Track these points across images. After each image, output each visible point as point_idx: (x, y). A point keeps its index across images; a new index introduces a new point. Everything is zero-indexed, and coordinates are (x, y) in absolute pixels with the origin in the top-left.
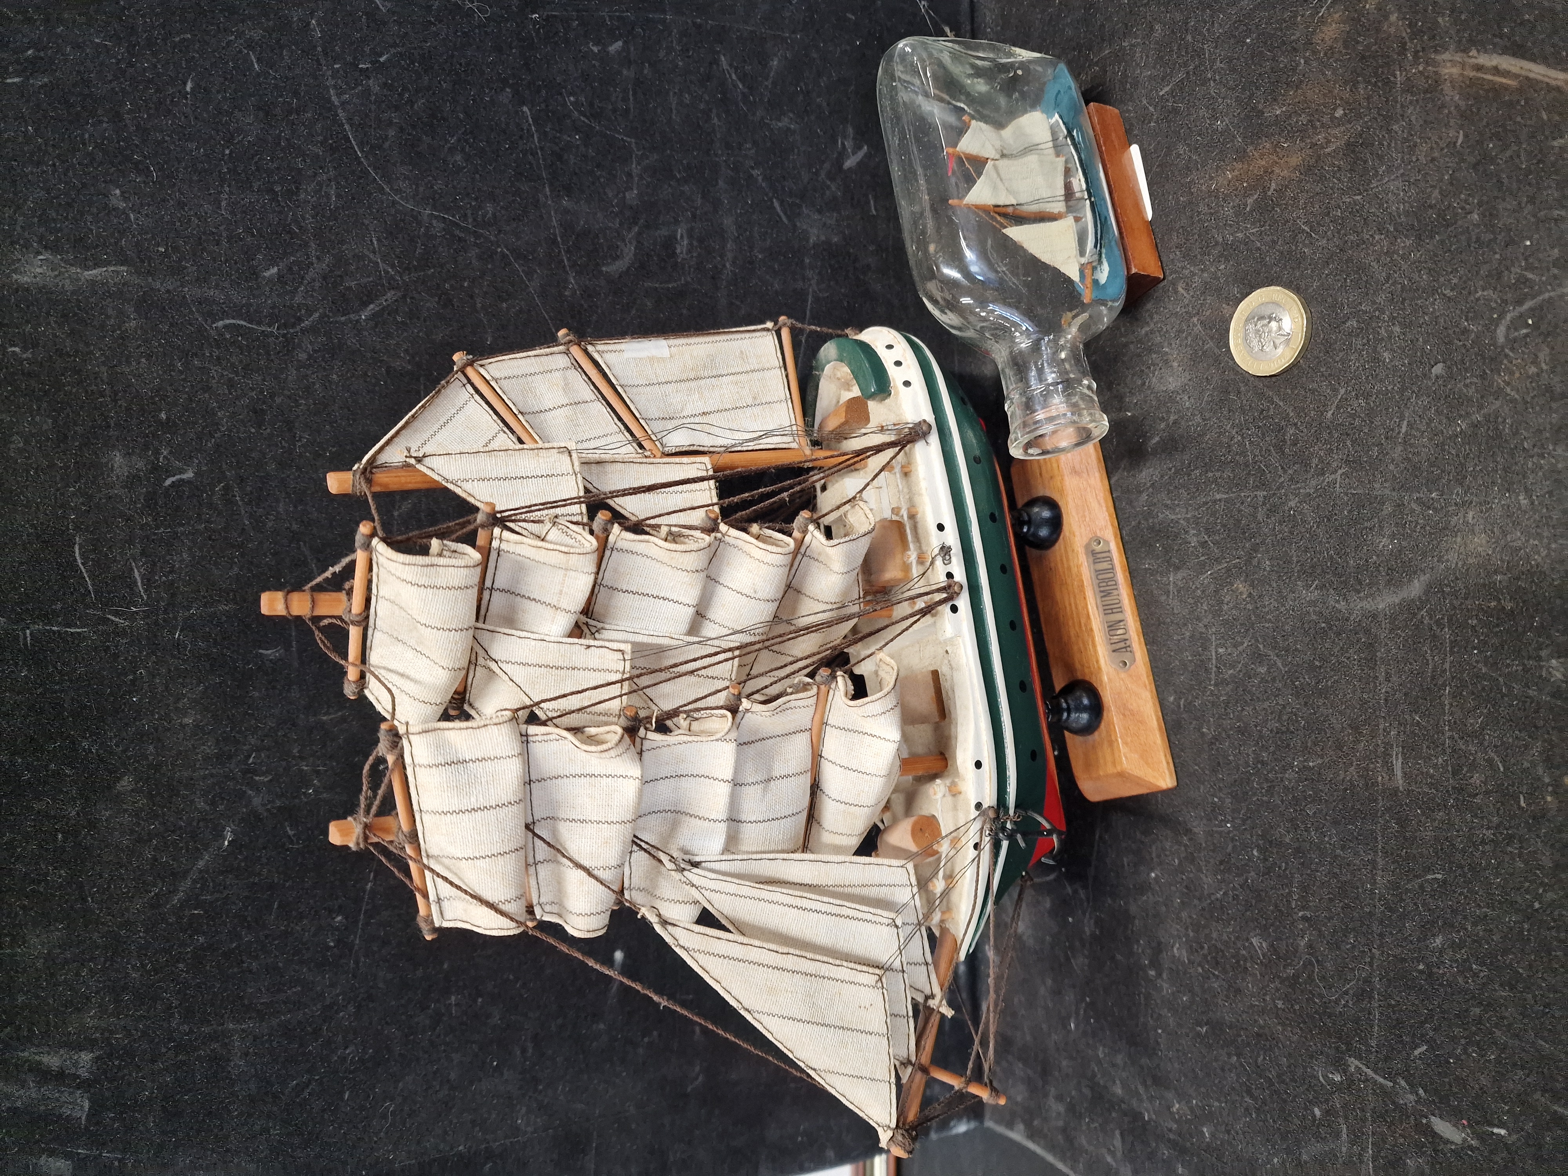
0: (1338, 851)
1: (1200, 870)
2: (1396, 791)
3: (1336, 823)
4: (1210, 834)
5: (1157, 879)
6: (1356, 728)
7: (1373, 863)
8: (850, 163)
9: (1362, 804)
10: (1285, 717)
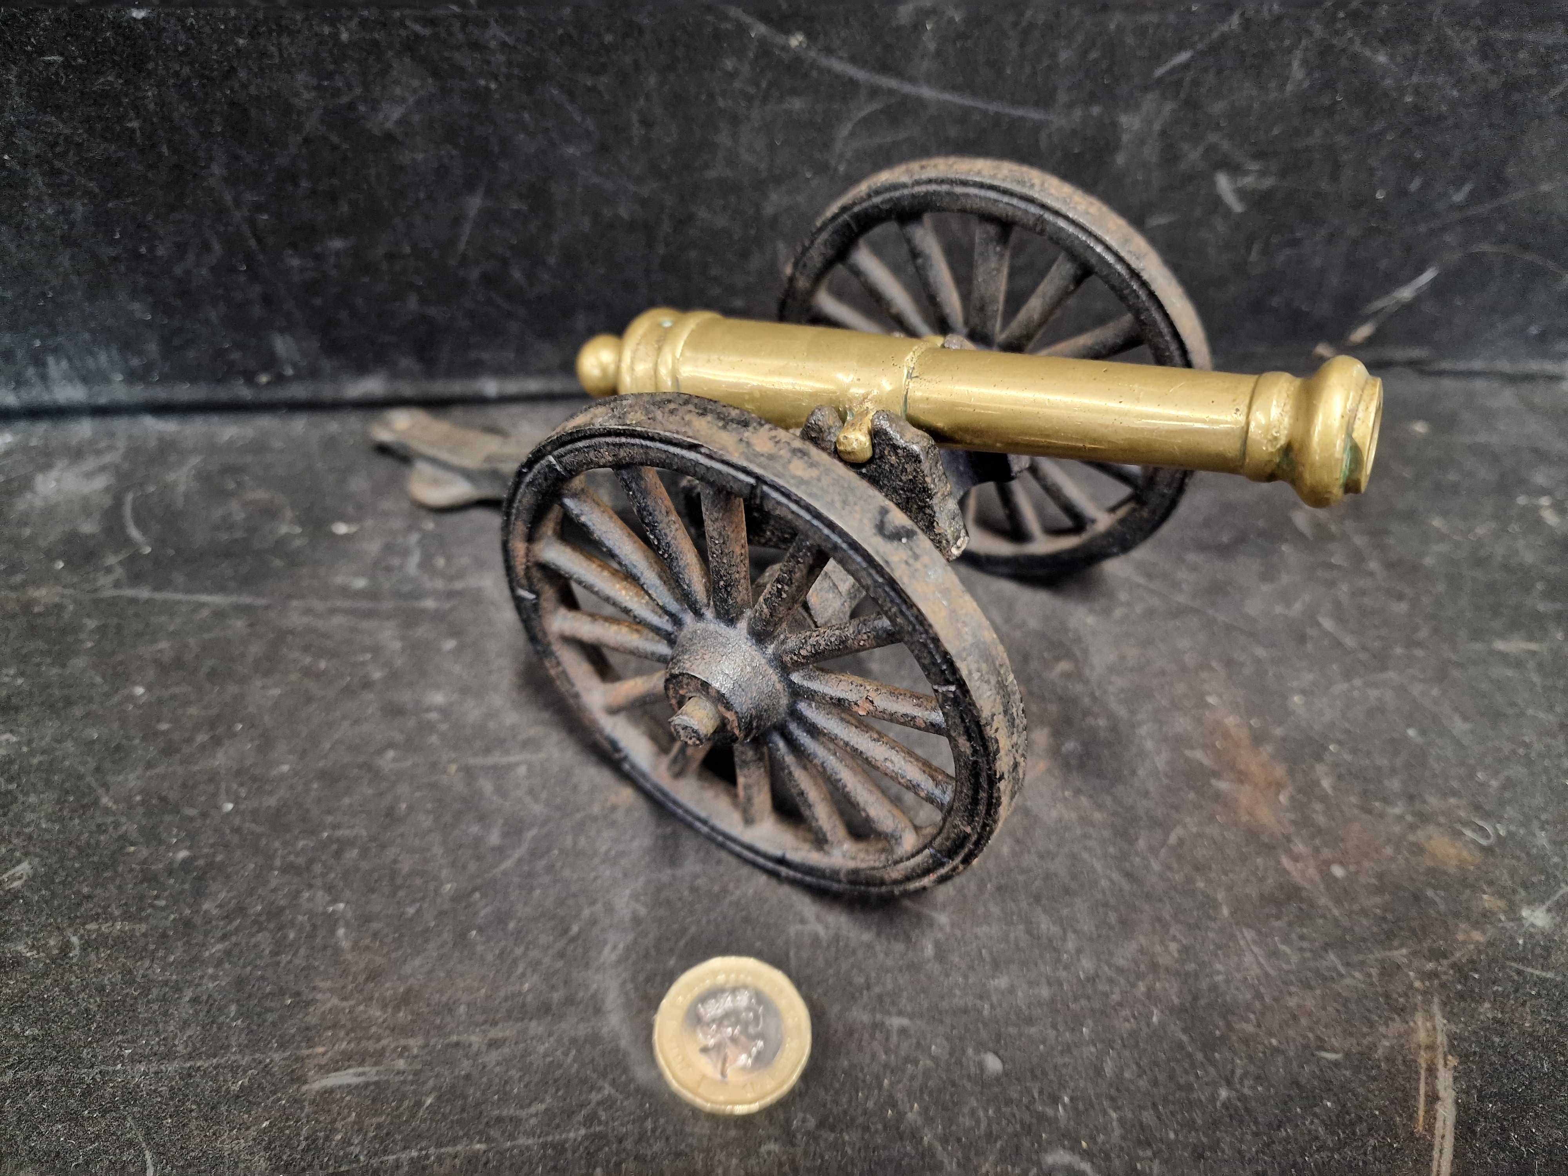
0: (188, 994)
1: (149, 765)
2: (302, 1080)
3: (240, 983)
4: (213, 778)
5: (131, 698)
6: (404, 1000)
7: (169, 1055)
8: (1223, 183)
9: (274, 1024)
10: (418, 881)
